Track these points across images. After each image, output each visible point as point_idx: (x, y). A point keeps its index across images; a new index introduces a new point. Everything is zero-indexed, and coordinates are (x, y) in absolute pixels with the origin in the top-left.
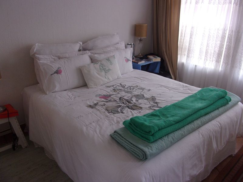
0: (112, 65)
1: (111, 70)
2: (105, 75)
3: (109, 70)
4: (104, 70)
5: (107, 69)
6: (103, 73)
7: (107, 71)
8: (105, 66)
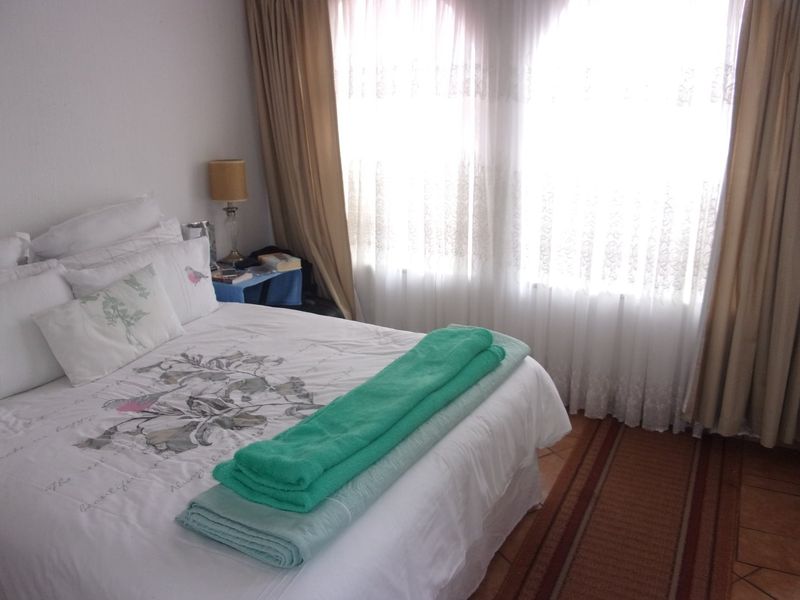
0: (146, 298)
1: (145, 314)
2: (128, 331)
3: (139, 315)
4: (123, 316)
5: (131, 312)
6: (120, 327)
7: (132, 318)
8: (122, 304)
